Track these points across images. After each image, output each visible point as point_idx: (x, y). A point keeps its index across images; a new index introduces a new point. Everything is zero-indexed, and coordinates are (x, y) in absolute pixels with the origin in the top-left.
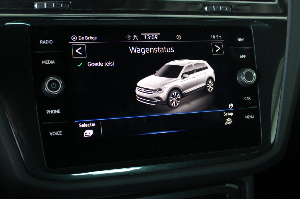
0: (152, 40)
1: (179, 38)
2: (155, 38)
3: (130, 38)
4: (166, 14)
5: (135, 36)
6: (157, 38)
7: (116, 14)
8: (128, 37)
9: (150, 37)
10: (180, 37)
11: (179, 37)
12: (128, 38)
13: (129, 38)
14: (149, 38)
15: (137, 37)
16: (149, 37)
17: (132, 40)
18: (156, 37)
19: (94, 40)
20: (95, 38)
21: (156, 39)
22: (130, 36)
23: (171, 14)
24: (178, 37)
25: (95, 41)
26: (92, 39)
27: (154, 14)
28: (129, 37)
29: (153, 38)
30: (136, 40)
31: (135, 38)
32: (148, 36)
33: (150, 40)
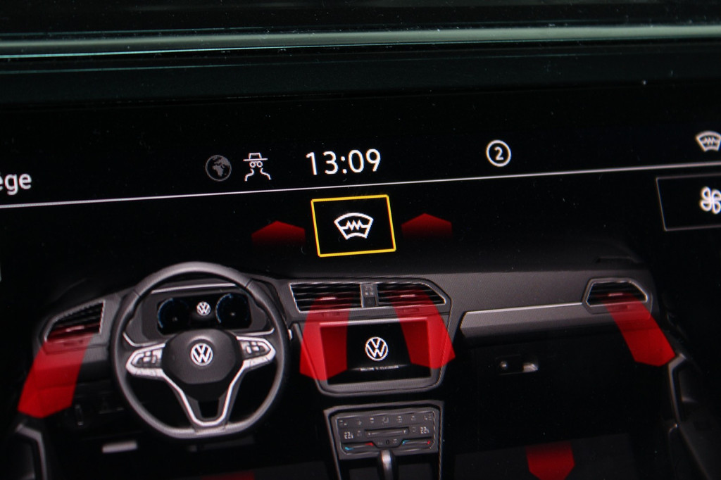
0: (352, 177)
1: (498, 158)
2: (368, 166)
3: (226, 169)
4: (423, 28)
5: (256, 161)
6: (377, 162)
7: (140, 35)
8: (212, 163)
9: (338, 161)
10: (505, 155)
11: (499, 153)
12: (214, 173)
13: (220, 172)
14: (331, 167)
15: (266, 166)
16: (333, 162)
17: (236, 182)
18: (373, 156)
19: (14, 191)
20: (25, 181)
21: (375, 169)
22: (225, 161)
23: (453, 27)
24: (494, 153)
25: (22, 195)
26: (5, 190)
27: (355, 29)
28: (222, 163)
29: (357, 165)
30: (258, 181)
31: (257, 169)
32: (330, 157)
33: (338, 178)
